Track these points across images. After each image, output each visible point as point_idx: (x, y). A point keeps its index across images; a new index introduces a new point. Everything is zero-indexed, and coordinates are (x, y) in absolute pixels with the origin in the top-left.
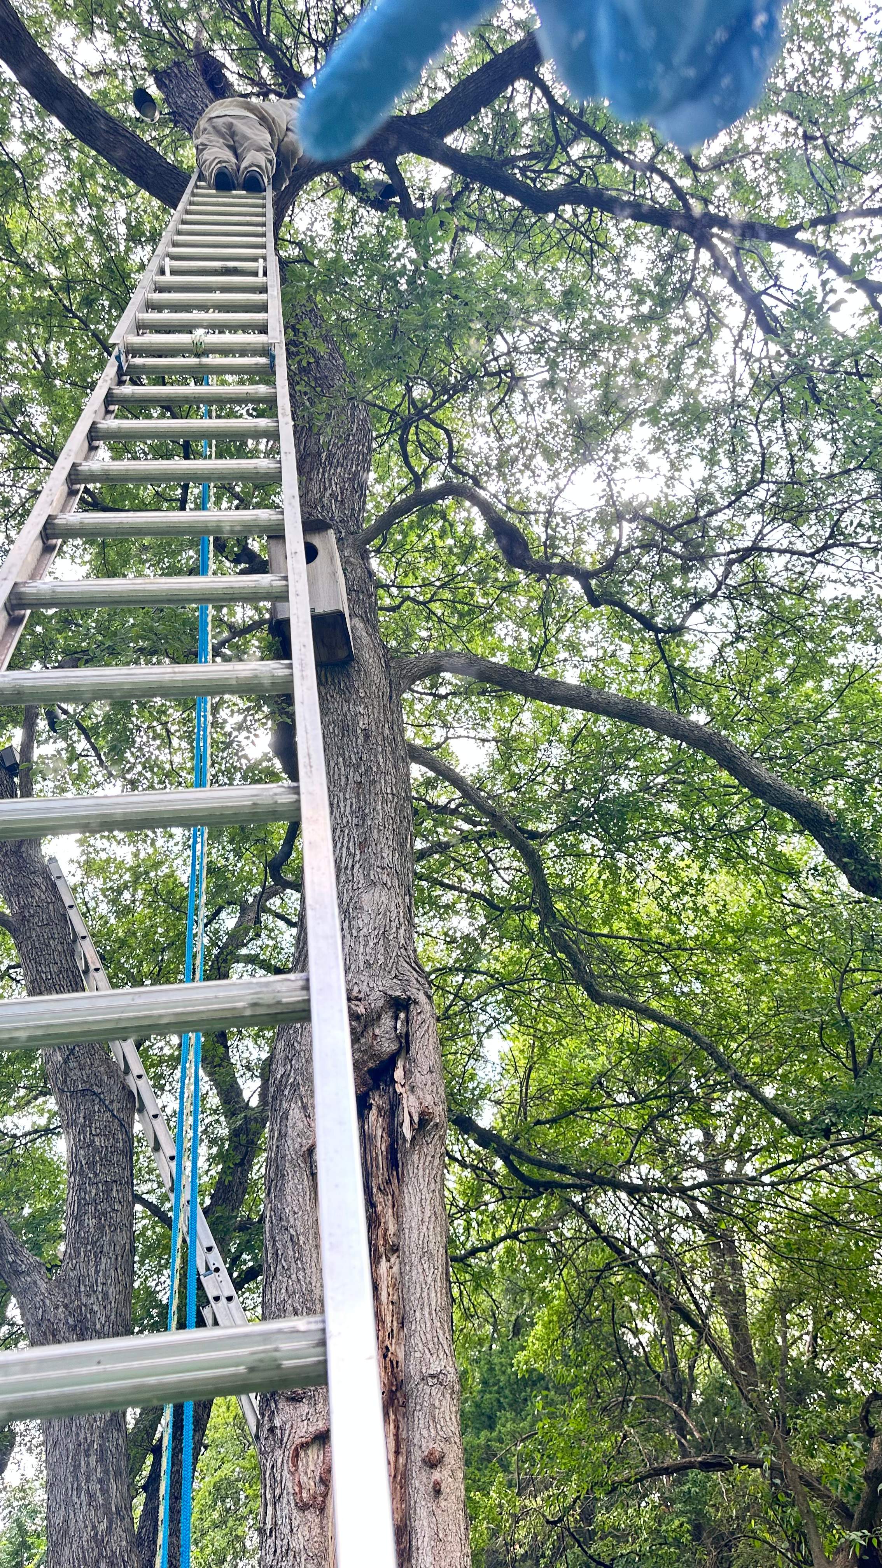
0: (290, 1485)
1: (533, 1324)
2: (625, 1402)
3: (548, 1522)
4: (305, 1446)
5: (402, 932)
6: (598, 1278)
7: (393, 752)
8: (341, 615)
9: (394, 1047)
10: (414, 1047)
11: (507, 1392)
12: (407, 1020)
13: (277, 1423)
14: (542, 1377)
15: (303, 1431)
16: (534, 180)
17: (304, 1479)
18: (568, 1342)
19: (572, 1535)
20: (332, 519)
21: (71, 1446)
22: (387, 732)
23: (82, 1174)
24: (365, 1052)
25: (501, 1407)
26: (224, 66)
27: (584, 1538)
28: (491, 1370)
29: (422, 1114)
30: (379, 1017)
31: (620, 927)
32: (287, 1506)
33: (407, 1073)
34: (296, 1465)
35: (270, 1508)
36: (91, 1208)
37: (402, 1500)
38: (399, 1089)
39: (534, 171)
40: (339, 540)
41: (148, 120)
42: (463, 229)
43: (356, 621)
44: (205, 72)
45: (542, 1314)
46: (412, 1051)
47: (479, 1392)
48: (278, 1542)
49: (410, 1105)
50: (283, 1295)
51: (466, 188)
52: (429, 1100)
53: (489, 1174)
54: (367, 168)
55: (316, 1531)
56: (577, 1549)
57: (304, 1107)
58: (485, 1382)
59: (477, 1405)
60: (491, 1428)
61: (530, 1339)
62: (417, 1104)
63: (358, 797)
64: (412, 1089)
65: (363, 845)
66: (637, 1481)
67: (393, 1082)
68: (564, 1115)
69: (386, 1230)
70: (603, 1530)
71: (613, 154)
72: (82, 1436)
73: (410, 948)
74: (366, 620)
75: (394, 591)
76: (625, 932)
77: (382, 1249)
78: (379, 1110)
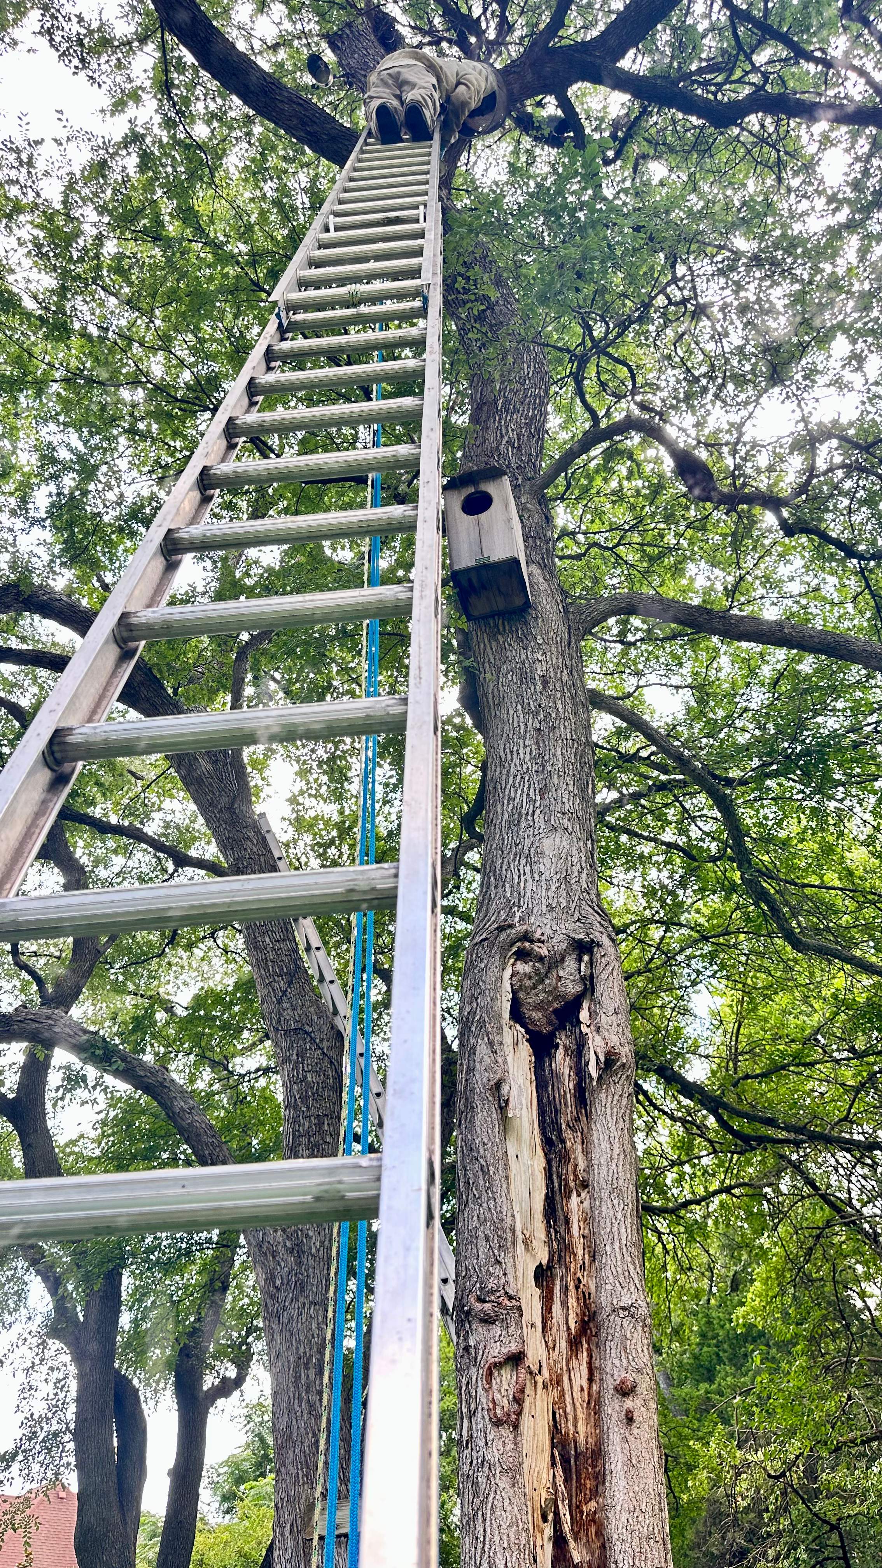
0: (484, 1401)
1: (752, 1281)
2: (849, 1362)
3: (769, 1476)
4: (498, 1366)
5: (584, 876)
6: (818, 1237)
7: (572, 698)
8: (516, 562)
9: (579, 988)
10: (599, 989)
11: (726, 1346)
12: (591, 963)
13: (472, 1342)
14: (762, 1334)
15: (496, 1352)
16: (715, 94)
17: (498, 1397)
18: (788, 1300)
19: (795, 1491)
20: (508, 467)
21: (292, 1359)
22: (565, 677)
23: (295, 1107)
24: (550, 993)
25: (720, 1361)
26: (395, 20)
27: (810, 1496)
28: (709, 1323)
29: (608, 1054)
30: (563, 960)
31: (832, 878)
32: (481, 1421)
33: (592, 1014)
34: (489, 1383)
35: (466, 1421)
36: (304, 1140)
37: (596, 1426)
38: (584, 1029)
39: (716, 85)
40: (516, 488)
41: (322, 85)
42: (645, 157)
43: (533, 567)
44: (376, 29)
45: (760, 1270)
46: (597, 993)
47: (698, 1344)
48: (474, 1454)
49: (596, 1046)
50: (475, 1223)
51: (644, 112)
52: (614, 1041)
53: (698, 1128)
54: (539, 104)
55: (510, 1446)
56: (801, 1506)
57: (491, 1043)
58: (703, 1335)
59: (695, 1357)
60: (711, 1380)
61: (750, 1295)
62: (602, 1044)
63: (537, 743)
64: (598, 1030)
65: (543, 791)
66: (863, 1443)
67: (579, 1023)
68: (775, 1070)
69: (576, 1166)
70: (828, 1490)
71: (800, 53)
72: (302, 1350)
73: (593, 892)
74: (543, 566)
75: (581, 538)
76: (837, 883)
77: (572, 1184)
78: (566, 1050)
